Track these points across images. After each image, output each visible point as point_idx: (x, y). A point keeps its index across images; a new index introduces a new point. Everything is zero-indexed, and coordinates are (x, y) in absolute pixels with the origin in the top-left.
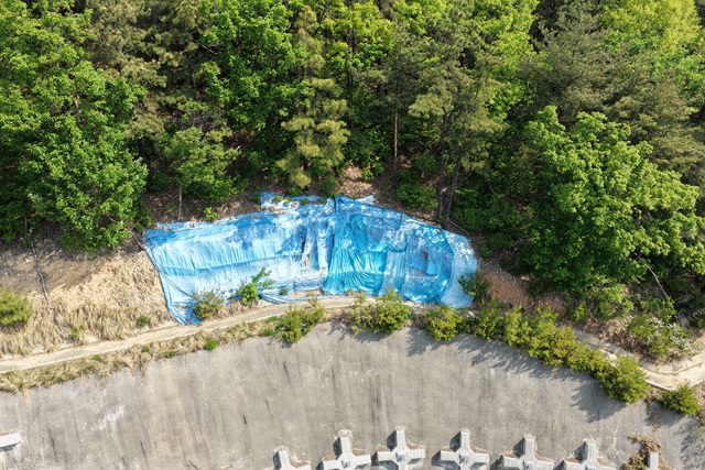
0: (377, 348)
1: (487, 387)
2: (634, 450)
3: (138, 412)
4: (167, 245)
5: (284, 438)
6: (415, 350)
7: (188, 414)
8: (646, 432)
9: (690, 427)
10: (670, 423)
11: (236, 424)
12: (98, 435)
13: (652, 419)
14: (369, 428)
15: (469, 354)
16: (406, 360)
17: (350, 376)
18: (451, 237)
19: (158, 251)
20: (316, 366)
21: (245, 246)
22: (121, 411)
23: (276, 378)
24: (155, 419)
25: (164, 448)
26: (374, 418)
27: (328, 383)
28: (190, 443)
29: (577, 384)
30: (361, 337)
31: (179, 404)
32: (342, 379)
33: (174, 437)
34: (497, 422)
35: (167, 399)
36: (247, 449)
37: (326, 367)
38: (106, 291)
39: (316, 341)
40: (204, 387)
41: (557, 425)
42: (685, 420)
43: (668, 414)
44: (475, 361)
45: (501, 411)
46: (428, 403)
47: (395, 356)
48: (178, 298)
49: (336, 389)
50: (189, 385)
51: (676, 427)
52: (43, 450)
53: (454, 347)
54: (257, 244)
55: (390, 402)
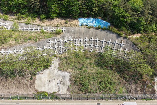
0: (97, 31)
1: (107, 35)
2: (121, 41)
3: (75, 31)
4: (80, 20)
5: (87, 36)
6: (101, 31)
7: (79, 32)
8: (123, 40)
9: (127, 40)
10: (125, 39)
11: (83, 34)
12: (71, 32)
13: (123, 39)
14: (95, 37)
15: (106, 32)
16: (100, 32)
17: (94, 33)
18: (108, 23)
19: (79, 20)
20: (91, 31)
21: (87, 21)
22: (73, 30)
23: (87, 31)
24: (76, 32)
25: (76, 34)
26: (96, 37)
27: (92, 33)
28: (78, 34)
29: (116, 35)
30: (96, 29)
31: (78, 31)
32: (93, 33)
33: (77, 34)
34: (108, 38)
35: (77, 30)
36: (83, 36)
37: (92, 32)
38: (74, 23)
39: (91, 29)
40: (81, 30)
41: (114, 39)
42: (127, 39)
43: (125, 38)
44: (107, 32)
45: (108, 37)
46: (101, 36)
47: (99, 31)
48: (80, 24)
49: (93, 34)
50: (79, 30)
51: (126, 40)
52: (67, 32)
53: (105, 31)
54: (88, 21)
55: (98, 35)
